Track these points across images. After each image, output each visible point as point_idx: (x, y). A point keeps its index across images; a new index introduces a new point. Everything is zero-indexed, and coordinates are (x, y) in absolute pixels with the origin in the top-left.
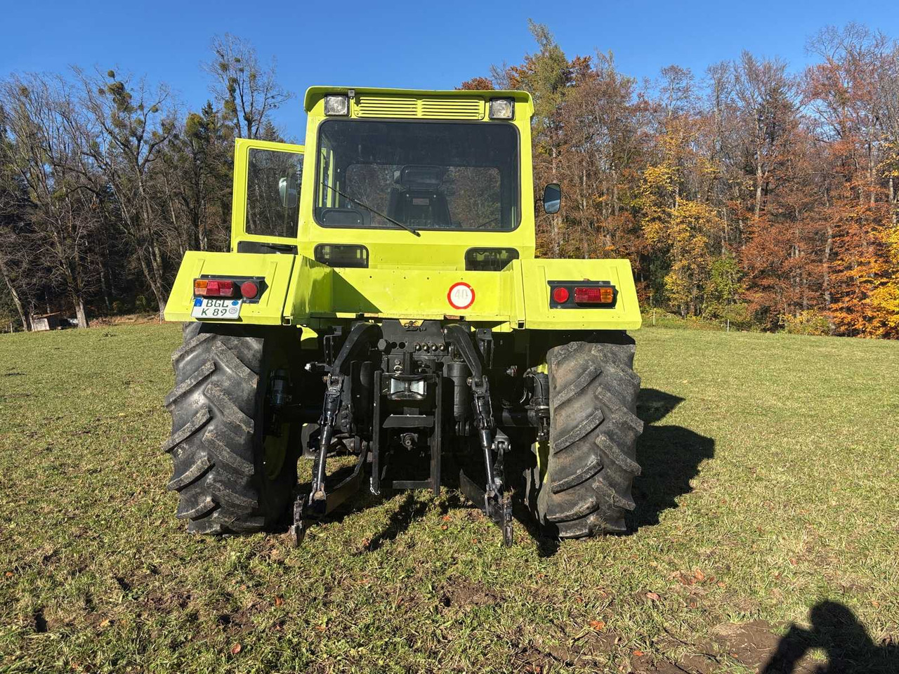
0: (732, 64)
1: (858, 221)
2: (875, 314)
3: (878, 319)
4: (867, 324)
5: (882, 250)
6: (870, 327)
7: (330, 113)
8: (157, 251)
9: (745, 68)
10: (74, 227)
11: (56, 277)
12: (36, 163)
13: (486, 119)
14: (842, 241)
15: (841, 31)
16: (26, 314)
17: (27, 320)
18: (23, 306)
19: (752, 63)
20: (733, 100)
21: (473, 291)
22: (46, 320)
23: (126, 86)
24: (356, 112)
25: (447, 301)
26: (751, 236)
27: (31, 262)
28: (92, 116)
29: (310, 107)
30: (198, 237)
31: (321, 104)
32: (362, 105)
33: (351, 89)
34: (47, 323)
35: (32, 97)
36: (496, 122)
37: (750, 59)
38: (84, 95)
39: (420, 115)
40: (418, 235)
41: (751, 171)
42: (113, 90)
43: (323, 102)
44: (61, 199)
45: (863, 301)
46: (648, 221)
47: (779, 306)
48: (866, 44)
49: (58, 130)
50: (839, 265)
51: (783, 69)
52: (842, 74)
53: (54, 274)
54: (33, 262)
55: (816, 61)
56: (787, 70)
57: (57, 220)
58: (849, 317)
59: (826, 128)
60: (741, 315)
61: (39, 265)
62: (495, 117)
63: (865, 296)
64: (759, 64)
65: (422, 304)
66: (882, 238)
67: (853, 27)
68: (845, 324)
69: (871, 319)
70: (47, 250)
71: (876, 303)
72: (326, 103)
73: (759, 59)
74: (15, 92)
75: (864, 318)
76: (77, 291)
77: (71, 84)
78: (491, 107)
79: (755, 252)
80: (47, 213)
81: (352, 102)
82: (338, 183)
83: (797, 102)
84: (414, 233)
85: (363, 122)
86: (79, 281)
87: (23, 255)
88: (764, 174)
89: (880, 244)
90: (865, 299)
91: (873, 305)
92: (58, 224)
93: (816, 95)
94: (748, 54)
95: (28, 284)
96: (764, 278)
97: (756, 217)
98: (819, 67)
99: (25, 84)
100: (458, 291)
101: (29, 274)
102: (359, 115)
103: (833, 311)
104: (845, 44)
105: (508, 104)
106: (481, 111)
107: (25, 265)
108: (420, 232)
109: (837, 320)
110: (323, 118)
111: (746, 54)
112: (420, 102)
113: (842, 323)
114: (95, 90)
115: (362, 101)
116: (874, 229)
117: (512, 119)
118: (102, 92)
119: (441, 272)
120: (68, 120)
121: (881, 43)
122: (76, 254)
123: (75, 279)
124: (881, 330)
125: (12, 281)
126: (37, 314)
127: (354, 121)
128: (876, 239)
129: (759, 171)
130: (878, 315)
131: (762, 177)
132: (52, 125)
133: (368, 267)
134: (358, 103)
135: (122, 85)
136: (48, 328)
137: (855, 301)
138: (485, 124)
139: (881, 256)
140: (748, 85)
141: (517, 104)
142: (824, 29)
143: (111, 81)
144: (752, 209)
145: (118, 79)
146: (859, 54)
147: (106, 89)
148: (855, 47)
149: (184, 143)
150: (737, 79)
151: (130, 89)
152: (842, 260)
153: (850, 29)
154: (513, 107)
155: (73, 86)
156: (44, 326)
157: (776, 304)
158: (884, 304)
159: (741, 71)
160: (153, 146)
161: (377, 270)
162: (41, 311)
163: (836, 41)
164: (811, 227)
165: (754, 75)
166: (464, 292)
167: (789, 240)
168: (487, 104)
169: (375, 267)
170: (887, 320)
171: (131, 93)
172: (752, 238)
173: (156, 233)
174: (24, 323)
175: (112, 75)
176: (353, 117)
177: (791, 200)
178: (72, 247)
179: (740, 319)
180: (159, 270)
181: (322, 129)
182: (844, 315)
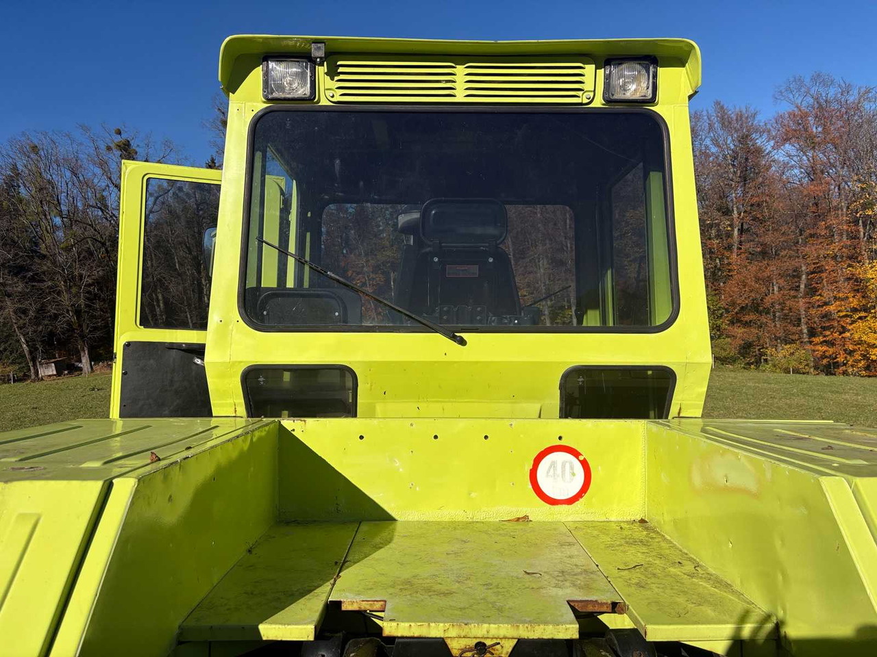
0: (705, 113)
1: (834, 257)
2: (856, 347)
3: (859, 353)
4: (849, 357)
5: (859, 286)
6: (851, 360)
7: (276, 95)
8: (160, 297)
9: (718, 116)
10: (81, 276)
11: (62, 324)
12: (45, 215)
13: (598, 103)
14: (821, 277)
15: (807, 81)
16: (34, 360)
17: (35, 365)
18: (31, 352)
19: (724, 111)
20: (707, 147)
21: (584, 464)
22: (53, 365)
23: (132, 143)
24: (329, 93)
25: (530, 486)
26: (730, 274)
27: (38, 311)
28: (98, 171)
29: (233, 84)
30: (201, 283)
31: (255, 77)
32: (342, 77)
33: (316, 42)
34: (54, 368)
35: (42, 153)
36: (618, 107)
37: (722, 107)
38: (92, 151)
39: (460, 96)
40: (462, 342)
41: (727, 212)
42: (119, 146)
43: (261, 73)
44: (68, 249)
45: (843, 335)
46: (630, 261)
47: (761, 342)
48: (832, 92)
49: (67, 184)
50: (818, 300)
51: (754, 116)
52: (811, 120)
53: (60, 321)
54: (40, 310)
55: (785, 108)
56: (758, 117)
57: (63, 270)
58: (831, 350)
59: (796, 171)
60: (725, 350)
61: (46, 313)
62: (616, 97)
63: (844, 330)
64: (730, 112)
65: (473, 495)
66: (859, 274)
67: (819, 75)
68: (826, 357)
69: (851, 353)
70: (54, 298)
71: (856, 337)
72: (266, 74)
73: (730, 107)
74: (25, 150)
75: (845, 350)
76: (82, 337)
77: (79, 142)
78: (608, 78)
79: (736, 289)
80: (54, 263)
81: (321, 70)
82: (308, 235)
83: (768, 147)
84: (454, 338)
85: (342, 112)
86: (84, 327)
87: (31, 304)
88: (740, 214)
89: (856, 280)
90: (844, 333)
91: (853, 338)
92: (65, 273)
93: (786, 140)
94: (719, 104)
95: (35, 332)
96: (746, 315)
97: (734, 256)
98: (790, 114)
99: (36, 142)
100: (553, 464)
101: (37, 321)
102: (338, 98)
103: (814, 345)
104: (812, 92)
105: (644, 72)
106: (588, 86)
107: (31, 313)
108: (465, 336)
109: (819, 354)
110: (260, 105)
111: (718, 103)
112: (461, 70)
113: (823, 357)
114: (103, 147)
115: (340, 70)
116: (850, 266)
117: (652, 101)
118: (109, 148)
119: (514, 422)
120: (76, 175)
121: (847, 90)
122: (82, 302)
123: (80, 326)
124: (863, 362)
125: (20, 328)
126: (45, 359)
127: (325, 110)
128: (853, 275)
129: (735, 212)
130: (859, 348)
131: (738, 218)
132: (62, 179)
133: (355, 415)
134: (332, 73)
135: (128, 141)
136: (55, 373)
137: (836, 335)
138: (597, 113)
139: (857, 291)
140: (721, 132)
141: (663, 72)
142: (792, 79)
143: (118, 139)
144: (729, 248)
145: (124, 136)
146: (826, 101)
147: (112, 146)
148: (821, 94)
149: (187, 194)
150: (711, 126)
151: (136, 145)
152: (820, 295)
153: (817, 78)
154: (655, 76)
155: (81, 144)
156: (52, 370)
157: (759, 339)
158: (864, 338)
159: (714, 117)
160: (157, 198)
161: (375, 421)
162: (49, 356)
163: (803, 90)
164: (789, 265)
165: (726, 122)
166: (568, 466)
167: (768, 277)
168: (601, 72)
169: (371, 415)
170: (868, 354)
171: (137, 149)
172: (731, 276)
173: (160, 280)
174: (32, 368)
175: (119, 133)
176: (324, 102)
177: (768, 239)
178: (77, 295)
179: (724, 354)
180: (162, 316)
181: (260, 130)
182: (825, 348)
